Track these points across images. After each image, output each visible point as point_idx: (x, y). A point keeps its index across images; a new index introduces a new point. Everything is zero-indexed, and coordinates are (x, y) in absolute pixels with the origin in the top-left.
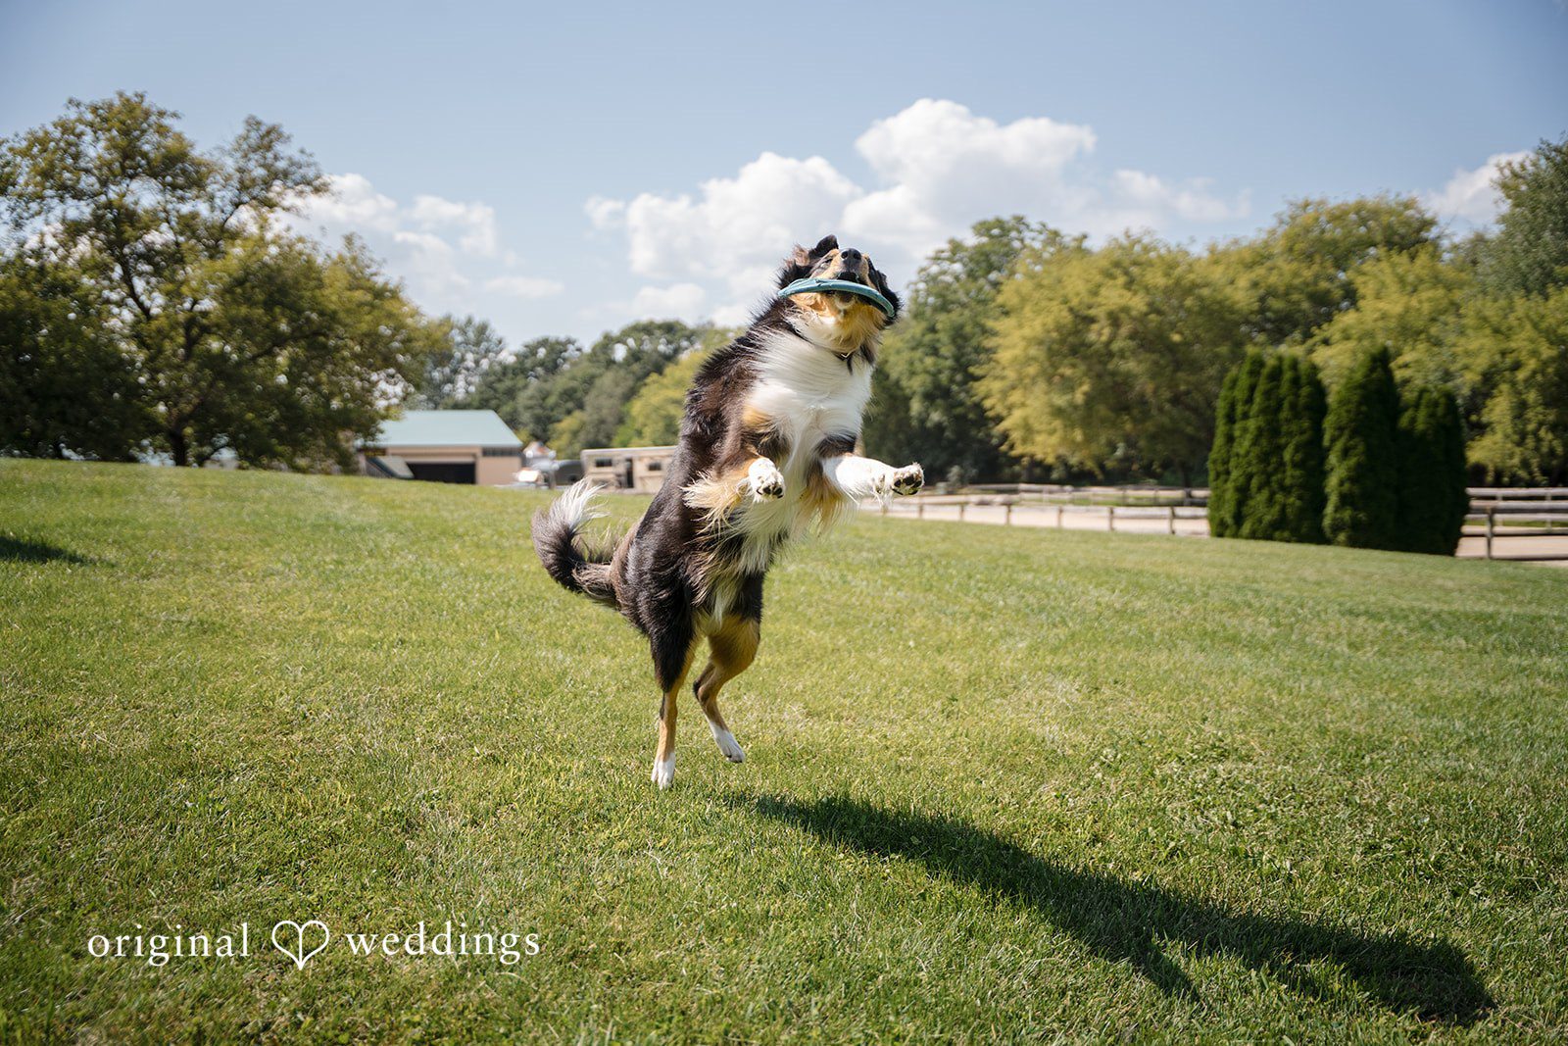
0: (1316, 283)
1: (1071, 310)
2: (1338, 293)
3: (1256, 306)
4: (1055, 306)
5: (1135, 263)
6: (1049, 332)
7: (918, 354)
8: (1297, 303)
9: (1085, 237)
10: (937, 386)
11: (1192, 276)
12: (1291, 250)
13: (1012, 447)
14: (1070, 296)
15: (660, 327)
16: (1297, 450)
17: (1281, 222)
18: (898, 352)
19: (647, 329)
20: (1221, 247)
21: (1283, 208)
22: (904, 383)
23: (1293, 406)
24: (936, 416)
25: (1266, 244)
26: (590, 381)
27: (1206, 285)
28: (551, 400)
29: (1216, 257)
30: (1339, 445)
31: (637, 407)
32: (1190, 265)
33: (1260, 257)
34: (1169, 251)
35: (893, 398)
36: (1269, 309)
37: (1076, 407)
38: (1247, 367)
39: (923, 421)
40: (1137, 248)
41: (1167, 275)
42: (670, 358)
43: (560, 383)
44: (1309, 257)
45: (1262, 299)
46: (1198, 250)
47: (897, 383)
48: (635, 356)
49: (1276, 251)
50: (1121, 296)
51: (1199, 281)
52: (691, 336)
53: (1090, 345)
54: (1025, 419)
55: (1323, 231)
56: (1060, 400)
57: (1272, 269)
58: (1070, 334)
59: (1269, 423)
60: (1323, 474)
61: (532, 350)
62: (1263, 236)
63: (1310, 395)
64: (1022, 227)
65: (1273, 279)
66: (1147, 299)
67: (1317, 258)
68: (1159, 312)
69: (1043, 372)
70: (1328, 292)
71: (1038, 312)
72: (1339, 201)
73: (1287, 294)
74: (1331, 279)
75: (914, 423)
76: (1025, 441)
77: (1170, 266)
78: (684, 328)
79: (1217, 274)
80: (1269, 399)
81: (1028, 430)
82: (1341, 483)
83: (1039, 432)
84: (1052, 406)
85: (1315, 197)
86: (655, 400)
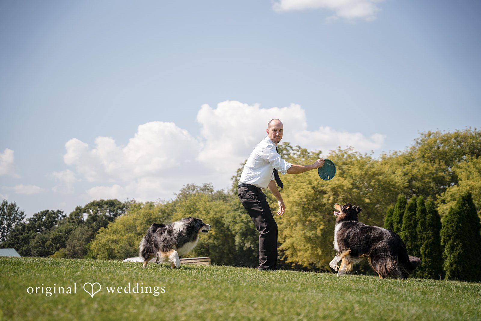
0: (437, 173)
1: (313, 187)
2: (448, 178)
3: (407, 185)
4: (305, 186)
5: (344, 164)
6: (301, 198)
7: (238, 213)
8: (429, 183)
9: (320, 152)
10: (248, 229)
11: (374, 170)
12: (423, 157)
13: (286, 259)
14: (313, 180)
15: (106, 203)
16: (426, 247)
17: (418, 143)
18: (228, 212)
19: (100, 204)
20: (388, 156)
21: (419, 137)
22: (231, 228)
23: (423, 224)
24: (248, 245)
25: (411, 154)
26: (69, 232)
27: (381, 174)
28: (48, 243)
29: (386, 161)
30: (448, 245)
31: (93, 245)
32: (372, 164)
33: (408, 160)
34: (361, 157)
35: (226, 235)
36: (414, 187)
37: (318, 237)
38: (398, 204)
39: (241, 248)
40: (345, 156)
41: (360, 169)
42: (111, 219)
43: (53, 233)
44: (433, 160)
45: (410, 181)
46: (376, 157)
47: (228, 227)
48: (93, 218)
49: (416, 157)
50: (338, 180)
51: (377, 172)
52: (123, 207)
53: (324, 205)
54: (292, 244)
55: (439, 148)
56: (309, 234)
57: (413, 167)
58: (313, 200)
59: (411, 233)
60: (442, 260)
61: (38, 217)
62: (409, 150)
63: (432, 218)
64: (289, 148)
65: (415, 171)
66: (351, 182)
67: (437, 161)
68: (358, 188)
69: (300, 220)
70: (444, 177)
71: (296, 189)
72: (446, 132)
73: (422, 178)
74: (444, 171)
75: (237, 248)
76: (292, 255)
77: (362, 165)
78: (120, 203)
79: (386, 169)
80: (410, 221)
81: (295, 250)
82: (451, 265)
83: (300, 251)
84: (306, 237)
85: (434, 131)
86: (103, 241)
